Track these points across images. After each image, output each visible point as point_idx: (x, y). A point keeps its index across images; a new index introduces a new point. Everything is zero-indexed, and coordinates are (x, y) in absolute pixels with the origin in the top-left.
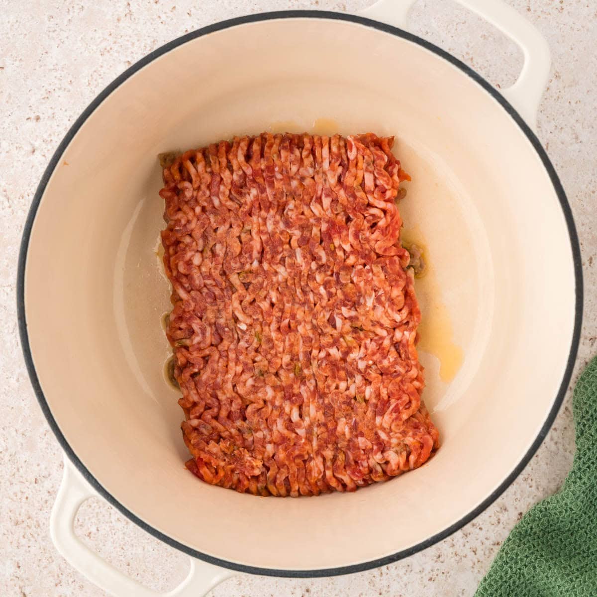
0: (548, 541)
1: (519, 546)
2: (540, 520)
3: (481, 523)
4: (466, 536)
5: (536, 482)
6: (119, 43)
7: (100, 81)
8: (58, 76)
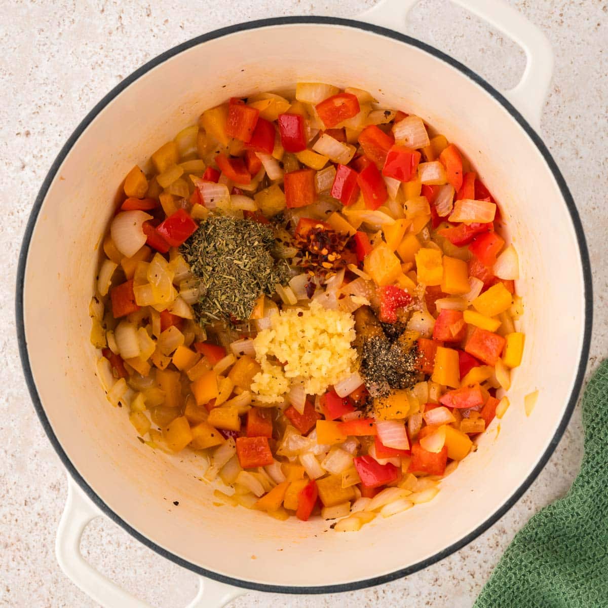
0: (553, 547)
1: (523, 552)
2: (545, 525)
3: (479, 546)
4: (464, 559)
5: (535, 504)
6: (110, 56)
7: (91, 96)
8: (49, 90)
